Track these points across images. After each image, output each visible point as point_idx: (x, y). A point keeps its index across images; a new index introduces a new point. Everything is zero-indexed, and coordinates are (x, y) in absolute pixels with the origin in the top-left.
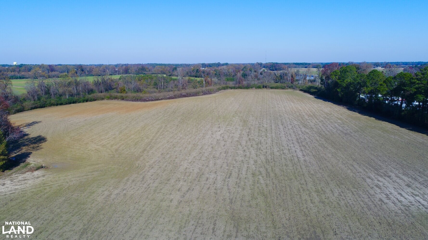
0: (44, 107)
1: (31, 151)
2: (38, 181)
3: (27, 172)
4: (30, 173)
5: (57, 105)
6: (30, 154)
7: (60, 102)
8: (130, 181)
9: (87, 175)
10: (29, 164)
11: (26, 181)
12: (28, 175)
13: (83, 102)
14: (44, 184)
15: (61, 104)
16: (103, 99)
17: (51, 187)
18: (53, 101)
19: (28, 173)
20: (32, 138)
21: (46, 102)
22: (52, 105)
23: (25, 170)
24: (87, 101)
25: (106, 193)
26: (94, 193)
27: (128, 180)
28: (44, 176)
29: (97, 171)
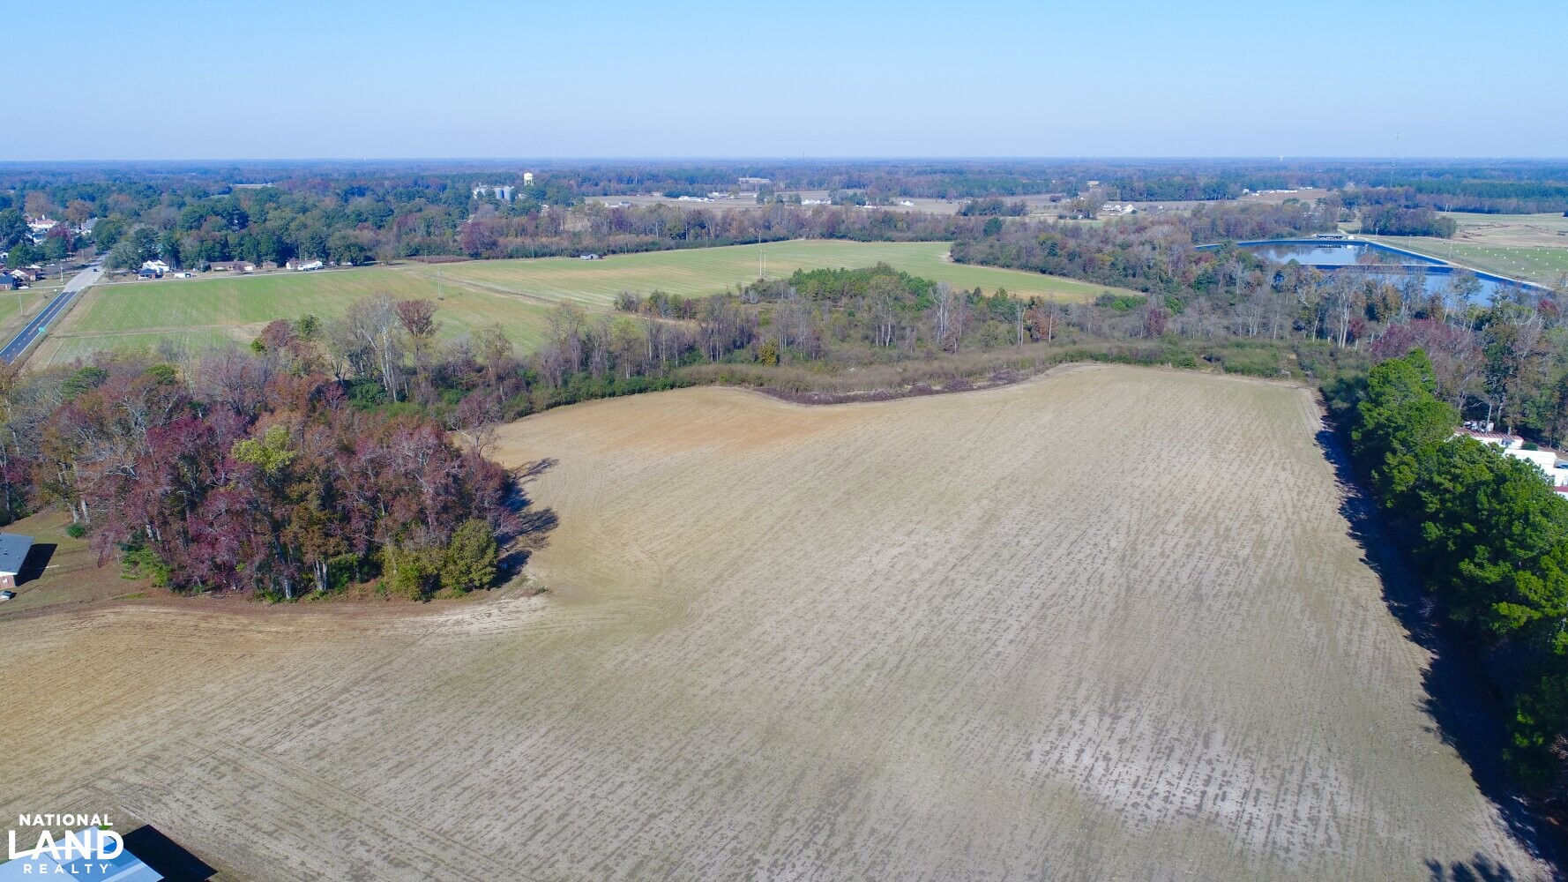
0: (575, 402)
1: (531, 549)
2: (535, 617)
3: (522, 595)
4: (525, 598)
5: (603, 396)
6: (527, 557)
7: (609, 390)
8: (664, 642)
9: (604, 619)
10: (525, 580)
11: (518, 615)
12: (522, 602)
13: (663, 389)
14: (542, 624)
15: (613, 394)
16: (712, 382)
17: (550, 633)
18: (594, 389)
19: (522, 599)
20: (536, 514)
21: (579, 389)
22: (592, 396)
23: (519, 591)
24: (672, 387)
25: (621, 657)
26: (603, 653)
27: (662, 638)
28: (543, 608)
29: (622, 613)
